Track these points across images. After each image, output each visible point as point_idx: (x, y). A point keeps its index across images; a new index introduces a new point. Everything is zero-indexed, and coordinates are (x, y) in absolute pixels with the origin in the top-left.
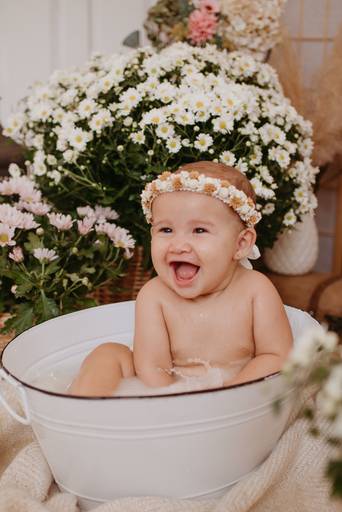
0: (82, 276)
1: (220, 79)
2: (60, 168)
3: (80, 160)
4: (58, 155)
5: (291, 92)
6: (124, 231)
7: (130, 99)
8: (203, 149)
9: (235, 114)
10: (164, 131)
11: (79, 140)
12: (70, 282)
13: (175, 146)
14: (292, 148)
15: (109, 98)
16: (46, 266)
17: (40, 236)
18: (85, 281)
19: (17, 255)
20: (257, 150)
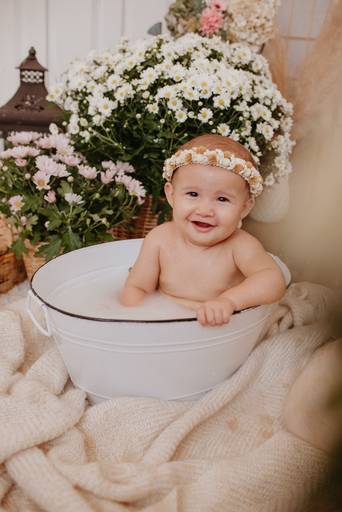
0: (102, 217)
1: (222, 65)
2: (90, 129)
3: (106, 124)
4: (89, 118)
5: (279, 79)
6: (138, 183)
7: (149, 77)
8: (205, 121)
9: (232, 93)
10: (175, 104)
11: (106, 107)
12: (92, 221)
13: (182, 116)
14: (276, 124)
15: (132, 75)
16: (74, 207)
17: (70, 183)
18: (104, 221)
19: (51, 197)
20: (248, 124)
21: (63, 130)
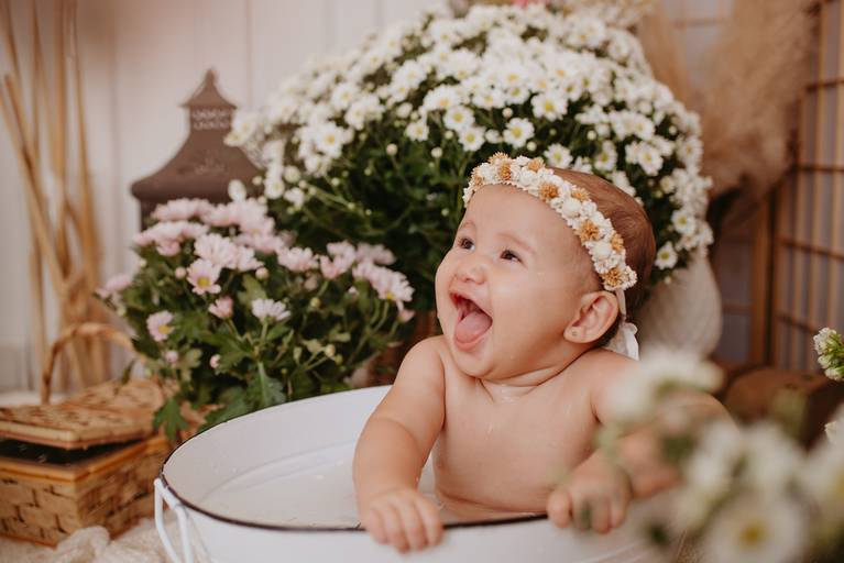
0: (325, 344)
1: (549, 47)
2: (303, 184)
3: (334, 172)
4: (301, 165)
6: (397, 277)
7: (407, 77)
8: (518, 143)
9: (569, 89)
10: (458, 118)
11: (331, 140)
12: (306, 354)
13: (473, 139)
14: (667, 148)
15: (379, 78)
16: (270, 327)
17: (261, 282)
18: (329, 351)
19: (223, 308)
20: (609, 149)
21: (255, 192)
